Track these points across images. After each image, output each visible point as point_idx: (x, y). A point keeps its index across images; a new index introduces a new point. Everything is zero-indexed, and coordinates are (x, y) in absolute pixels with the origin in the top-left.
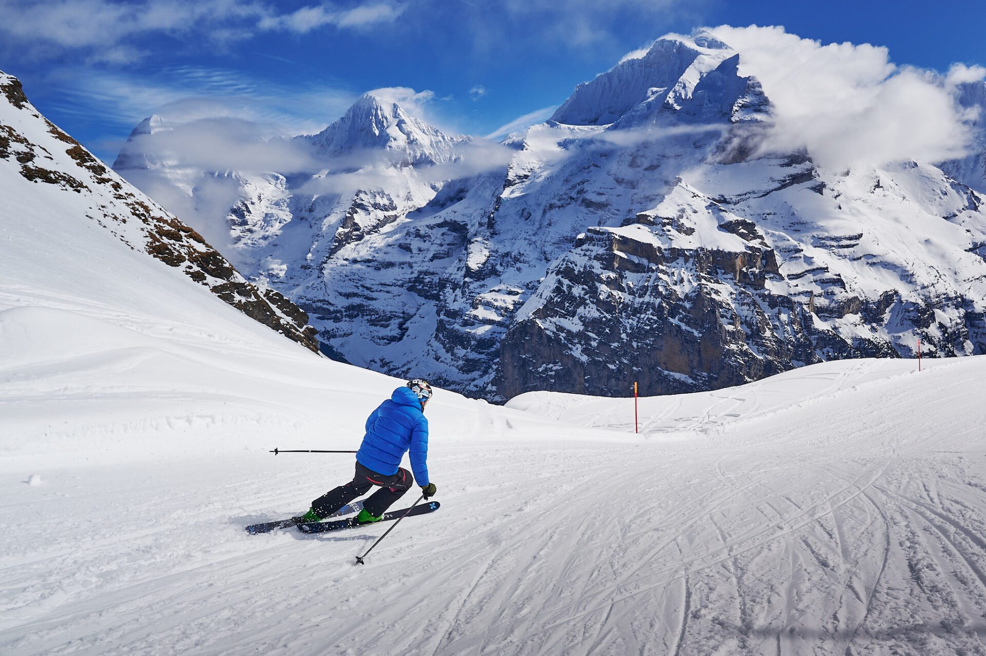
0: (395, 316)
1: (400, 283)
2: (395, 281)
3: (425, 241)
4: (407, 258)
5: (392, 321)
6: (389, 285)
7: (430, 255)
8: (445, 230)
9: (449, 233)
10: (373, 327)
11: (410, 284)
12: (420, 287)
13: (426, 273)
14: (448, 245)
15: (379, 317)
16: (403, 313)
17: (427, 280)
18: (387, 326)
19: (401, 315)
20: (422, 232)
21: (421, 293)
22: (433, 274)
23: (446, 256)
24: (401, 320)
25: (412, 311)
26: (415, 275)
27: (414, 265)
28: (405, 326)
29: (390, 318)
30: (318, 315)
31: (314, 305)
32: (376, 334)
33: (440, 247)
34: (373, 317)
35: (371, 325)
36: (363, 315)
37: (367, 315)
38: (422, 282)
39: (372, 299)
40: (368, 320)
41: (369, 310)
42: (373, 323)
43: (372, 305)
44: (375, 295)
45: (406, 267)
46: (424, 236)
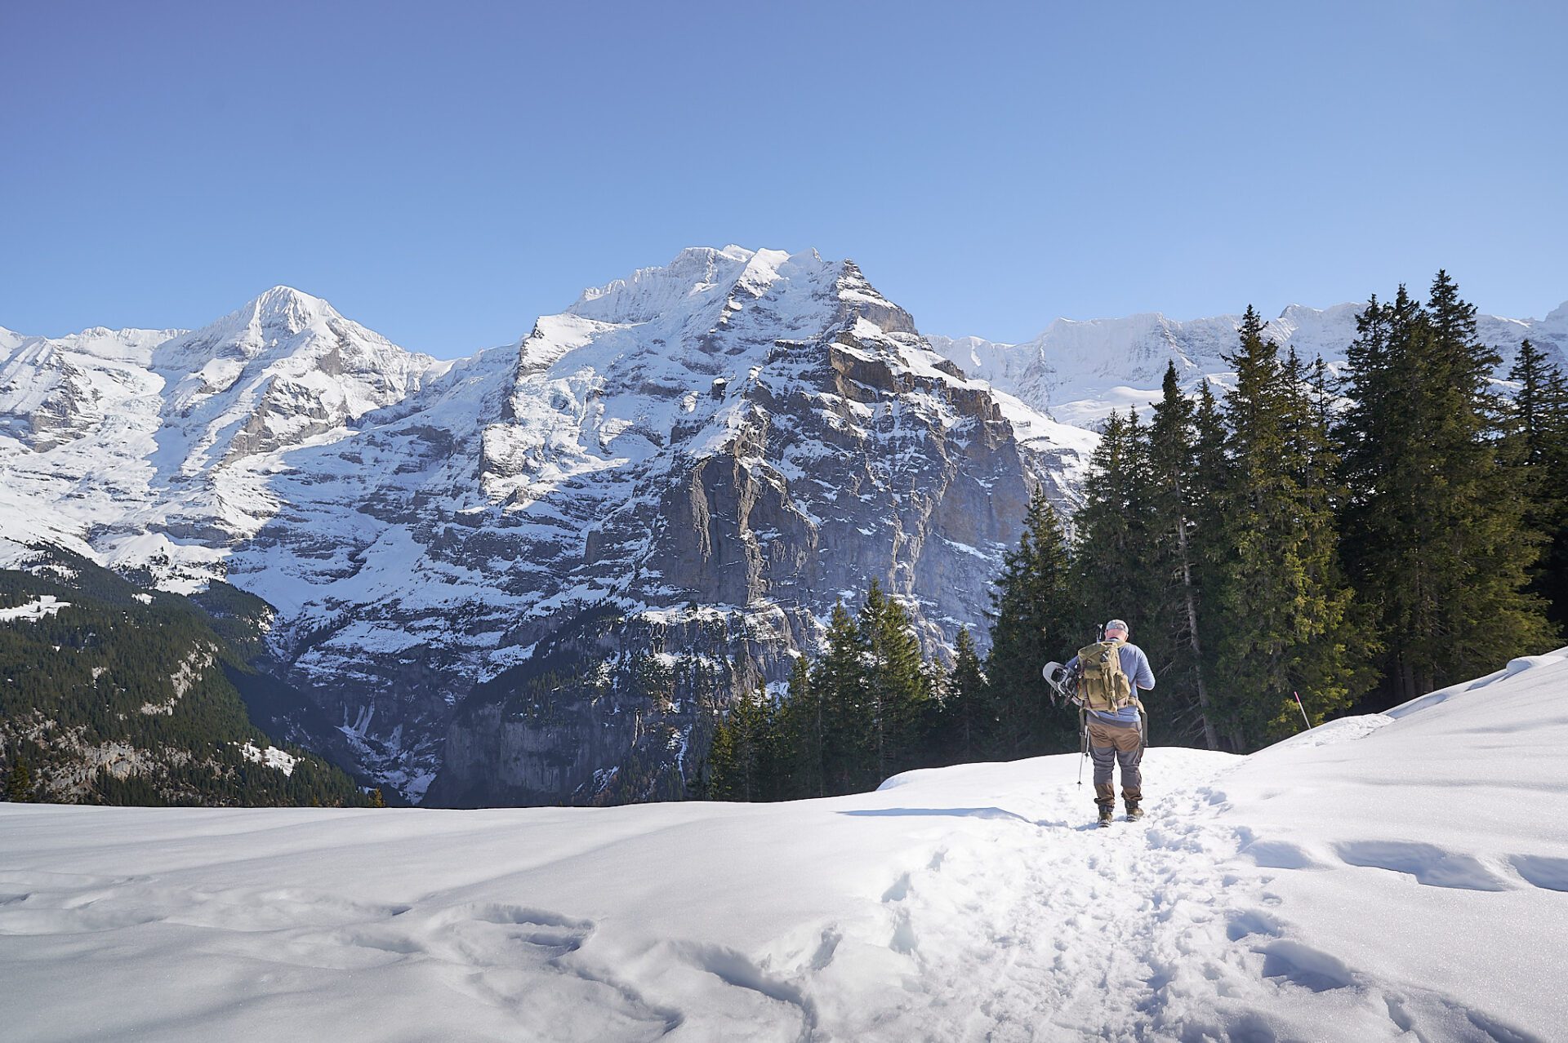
0: (342, 543)
1: (346, 501)
2: (337, 499)
3: (383, 451)
4: (355, 469)
5: (338, 550)
6: (329, 504)
7: (395, 466)
8: (413, 437)
9: (419, 441)
10: (303, 558)
11: (363, 503)
12: (381, 507)
13: (390, 488)
14: (420, 455)
15: (315, 544)
16: (355, 539)
17: (392, 498)
18: (331, 556)
19: (354, 542)
20: (379, 439)
21: (377, 515)
22: (400, 489)
23: (417, 469)
24: (353, 549)
25: (369, 538)
26: (373, 490)
27: (367, 479)
28: (358, 557)
29: (334, 546)
30: (205, 541)
31: (197, 526)
32: (309, 568)
33: (408, 458)
34: (304, 545)
35: (299, 556)
36: (283, 544)
37: (291, 543)
38: (382, 501)
39: (301, 520)
40: (293, 549)
41: (295, 535)
42: (303, 553)
43: (301, 528)
44: (305, 515)
45: (354, 481)
46: (382, 444)
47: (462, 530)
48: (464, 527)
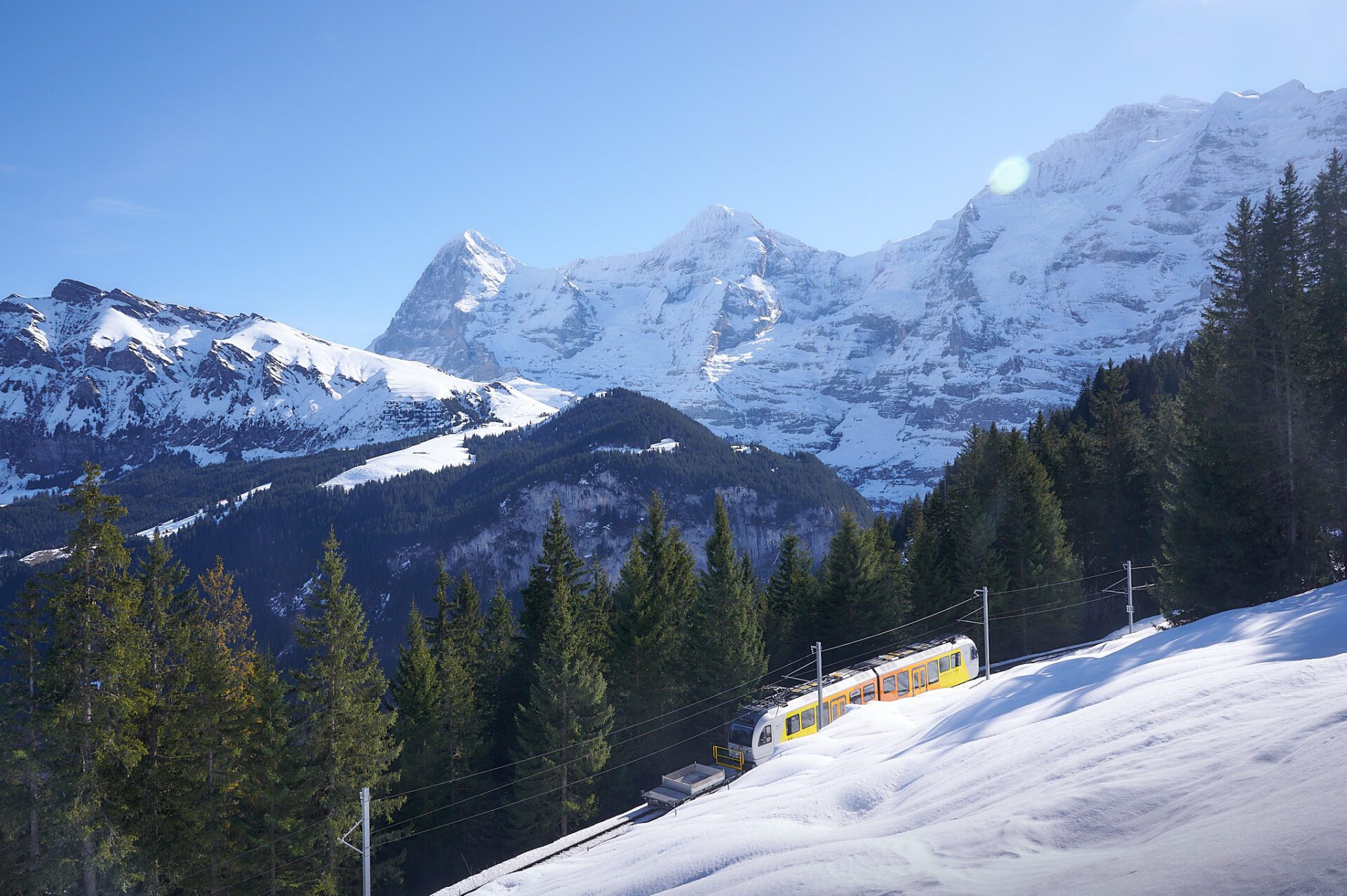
0: (818, 420)
1: (811, 385)
2: (803, 383)
3: (832, 339)
4: (812, 357)
5: (816, 426)
6: (798, 388)
7: (847, 353)
8: (857, 326)
9: (862, 329)
10: (788, 434)
11: (825, 386)
12: (841, 388)
13: (848, 372)
14: (866, 342)
15: (797, 422)
16: (827, 417)
17: (851, 380)
18: (811, 431)
19: (826, 419)
20: (828, 329)
21: (839, 396)
22: (857, 372)
23: (865, 354)
24: (827, 425)
25: (838, 417)
26: (832, 374)
27: (824, 364)
28: (836, 431)
29: (813, 422)
30: (712, 420)
31: (705, 408)
32: (795, 442)
33: (856, 345)
34: (787, 422)
35: (785, 432)
36: (769, 422)
37: (775, 421)
38: (842, 383)
39: (780, 402)
40: (779, 426)
41: (778, 415)
42: (787, 429)
43: (782, 408)
44: (783, 397)
45: (813, 367)
46: (831, 334)
47: (952, 400)
48: (954, 397)
